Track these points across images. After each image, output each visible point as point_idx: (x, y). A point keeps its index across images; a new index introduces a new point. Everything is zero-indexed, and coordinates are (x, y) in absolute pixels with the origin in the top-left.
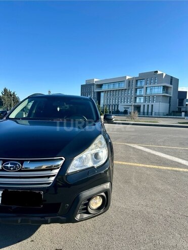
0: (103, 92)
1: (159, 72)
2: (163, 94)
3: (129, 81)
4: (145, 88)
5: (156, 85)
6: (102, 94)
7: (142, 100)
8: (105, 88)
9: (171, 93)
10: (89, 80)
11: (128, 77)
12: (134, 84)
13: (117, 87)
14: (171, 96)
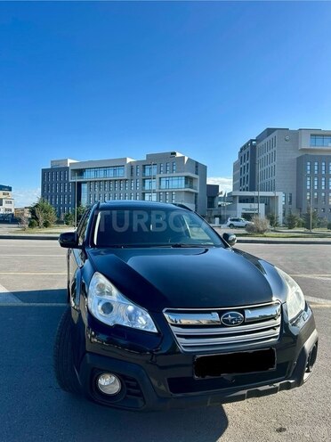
0: (85, 182)
1: (178, 155)
2: (186, 190)
3: (131, 167)
4: (158, 180)
5: (175, 174)
6: (85, 187)
7: (154, 198)
8: (89, 176)
9: (197, 189)
10: (56, 161)
11: (129, 160)
12: (139, 171)
13: (111, 175)
14: (198, 192)
